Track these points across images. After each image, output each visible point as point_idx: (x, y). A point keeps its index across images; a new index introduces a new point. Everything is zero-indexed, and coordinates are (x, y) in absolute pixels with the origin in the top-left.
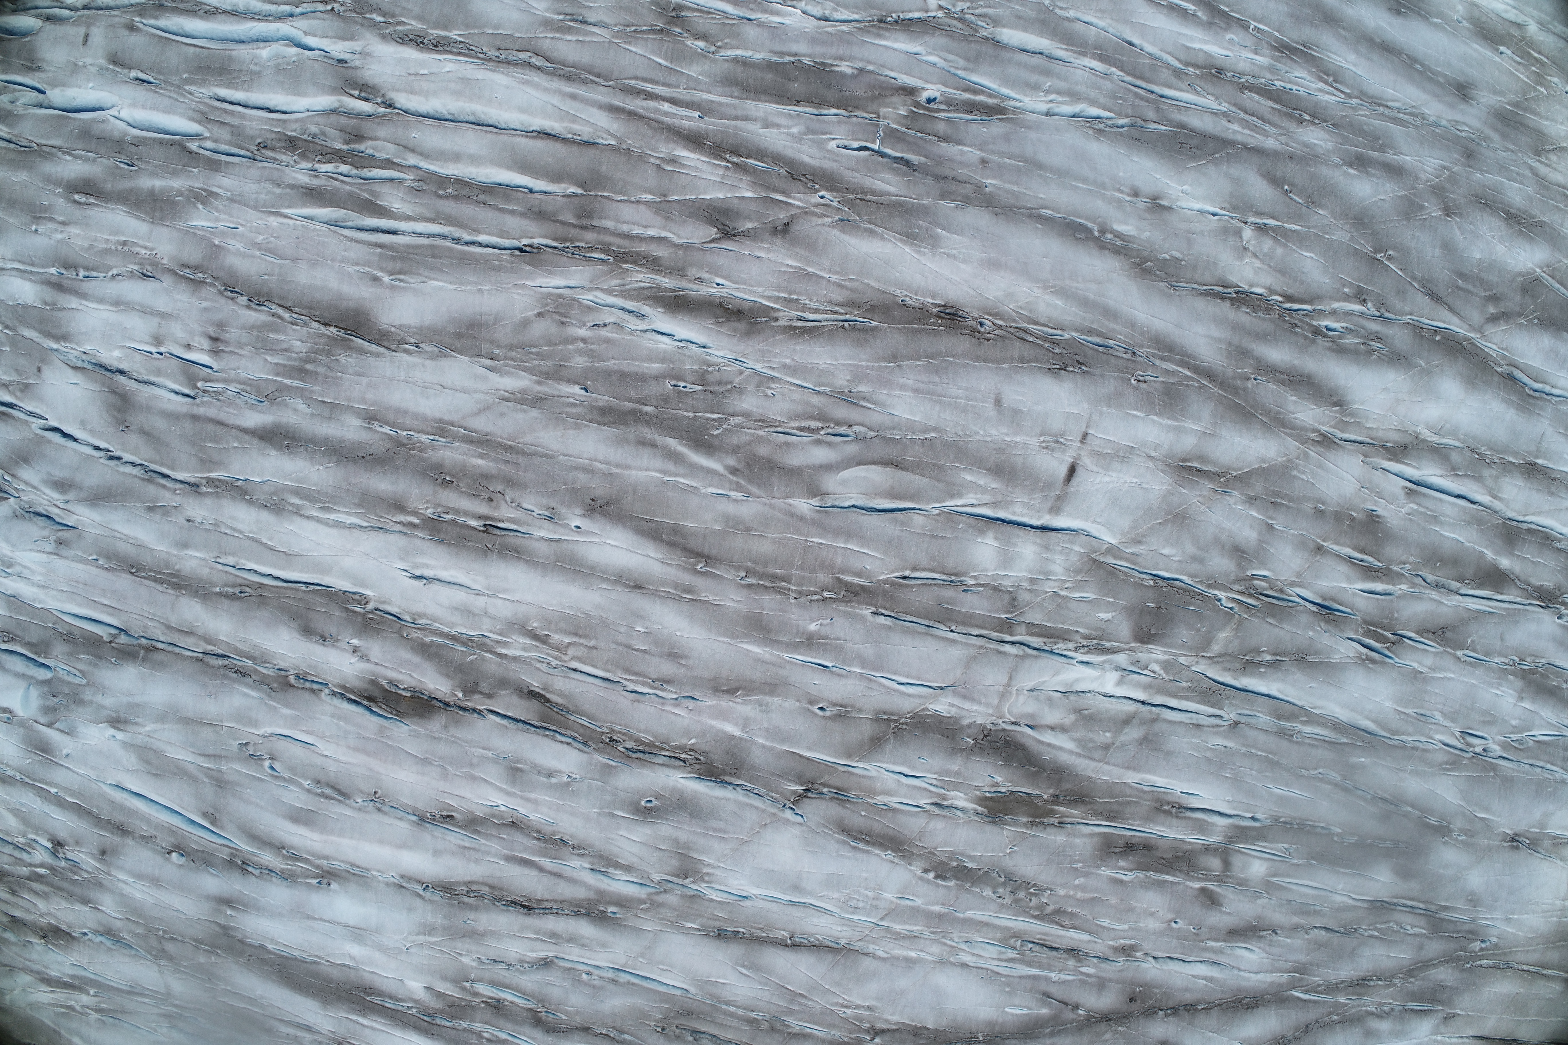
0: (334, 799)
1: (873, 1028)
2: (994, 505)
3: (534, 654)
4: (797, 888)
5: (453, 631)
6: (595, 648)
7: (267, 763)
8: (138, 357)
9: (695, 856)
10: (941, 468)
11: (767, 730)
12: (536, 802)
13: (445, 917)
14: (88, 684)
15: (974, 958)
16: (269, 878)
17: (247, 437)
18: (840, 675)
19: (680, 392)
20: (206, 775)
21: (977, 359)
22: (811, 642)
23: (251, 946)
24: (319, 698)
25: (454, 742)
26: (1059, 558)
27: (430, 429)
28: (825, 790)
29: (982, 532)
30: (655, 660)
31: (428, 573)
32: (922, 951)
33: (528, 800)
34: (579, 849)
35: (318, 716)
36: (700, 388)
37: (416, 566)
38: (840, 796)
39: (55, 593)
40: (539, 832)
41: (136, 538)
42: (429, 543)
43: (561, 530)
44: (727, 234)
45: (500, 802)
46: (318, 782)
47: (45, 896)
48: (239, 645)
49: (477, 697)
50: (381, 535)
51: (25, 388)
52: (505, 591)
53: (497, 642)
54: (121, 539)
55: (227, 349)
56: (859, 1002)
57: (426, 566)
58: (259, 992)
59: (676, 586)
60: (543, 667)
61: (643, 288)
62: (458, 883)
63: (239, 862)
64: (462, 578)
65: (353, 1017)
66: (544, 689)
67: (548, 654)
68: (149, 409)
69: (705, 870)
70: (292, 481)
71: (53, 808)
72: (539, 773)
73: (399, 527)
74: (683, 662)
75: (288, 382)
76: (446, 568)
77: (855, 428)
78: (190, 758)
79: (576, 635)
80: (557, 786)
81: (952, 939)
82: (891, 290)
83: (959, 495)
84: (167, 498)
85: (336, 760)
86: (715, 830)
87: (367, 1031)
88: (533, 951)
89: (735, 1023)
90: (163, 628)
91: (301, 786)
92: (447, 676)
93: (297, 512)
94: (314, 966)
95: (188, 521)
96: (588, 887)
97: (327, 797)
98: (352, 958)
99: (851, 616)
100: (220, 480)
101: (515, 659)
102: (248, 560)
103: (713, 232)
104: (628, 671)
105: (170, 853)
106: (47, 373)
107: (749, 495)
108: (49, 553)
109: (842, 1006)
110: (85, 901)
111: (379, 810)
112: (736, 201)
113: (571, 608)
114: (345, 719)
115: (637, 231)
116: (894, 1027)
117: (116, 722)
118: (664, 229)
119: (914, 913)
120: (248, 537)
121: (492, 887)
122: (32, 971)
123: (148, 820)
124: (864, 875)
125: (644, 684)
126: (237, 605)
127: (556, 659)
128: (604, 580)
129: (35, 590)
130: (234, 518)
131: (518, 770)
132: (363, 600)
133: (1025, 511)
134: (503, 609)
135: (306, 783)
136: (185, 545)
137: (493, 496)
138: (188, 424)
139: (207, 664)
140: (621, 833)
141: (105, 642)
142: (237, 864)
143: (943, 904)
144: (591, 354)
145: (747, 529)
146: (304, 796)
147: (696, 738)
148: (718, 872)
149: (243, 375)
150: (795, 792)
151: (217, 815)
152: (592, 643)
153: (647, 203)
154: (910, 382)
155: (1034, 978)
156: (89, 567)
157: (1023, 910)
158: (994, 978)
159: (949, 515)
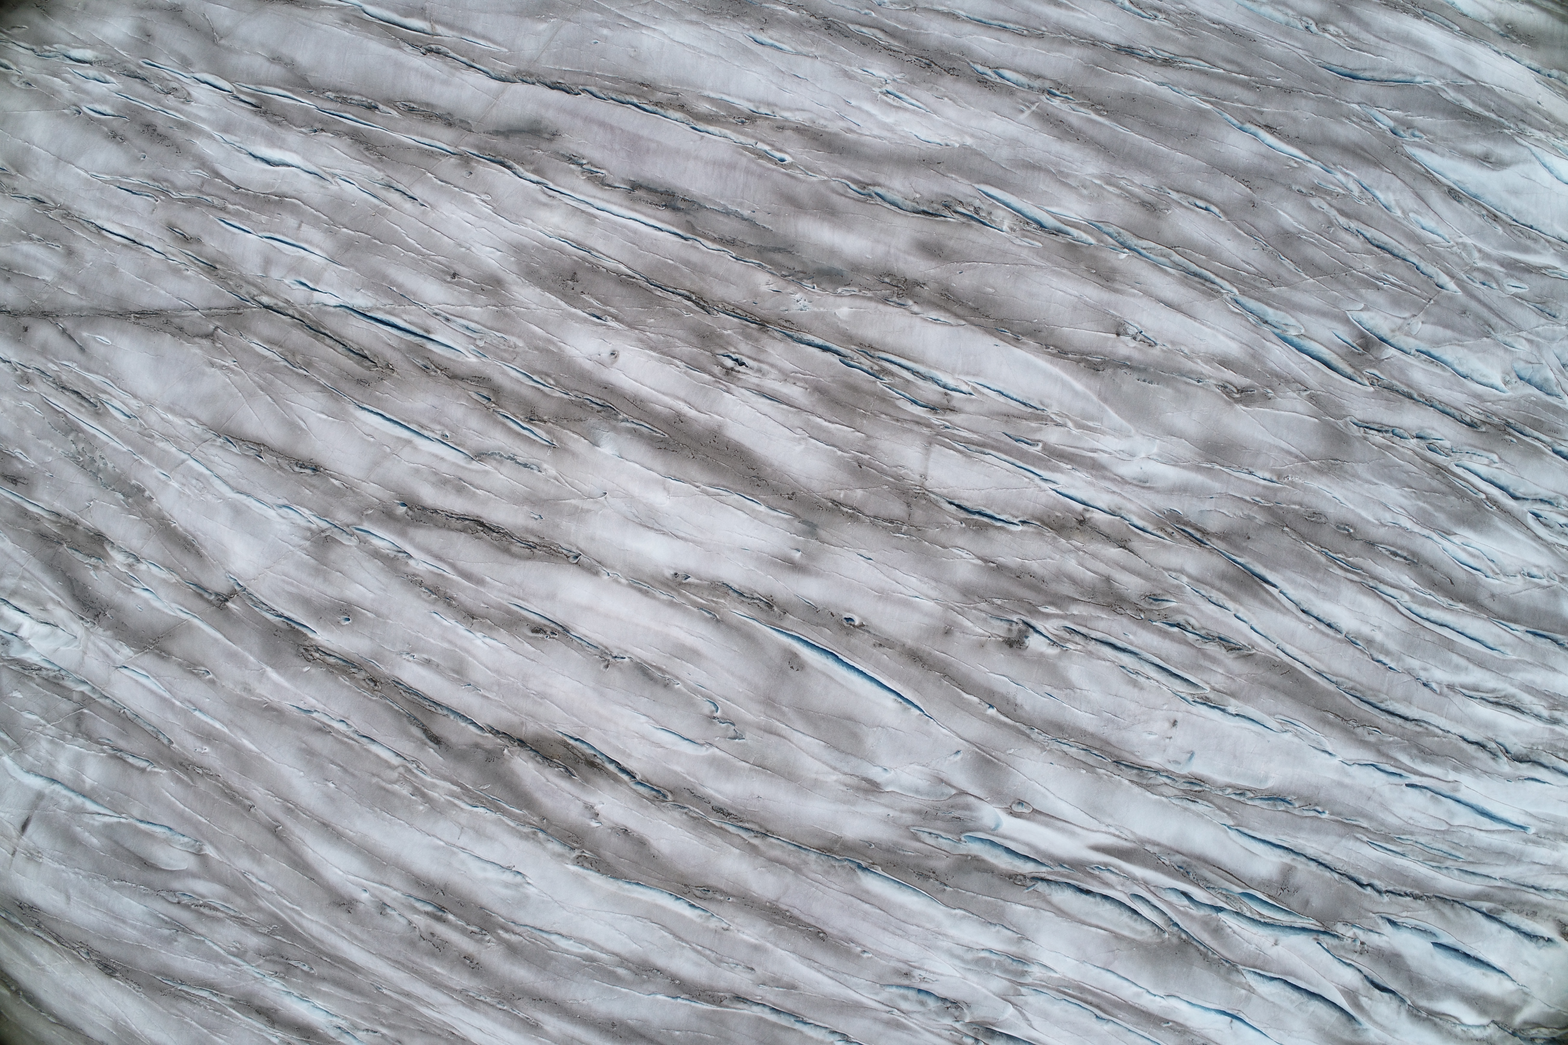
0: (651, 666)
1: (214, 342)
2: (82, 811)
3: (428, 779)
4: (237, 511)
5: (500, 816)
6: (373, 775)
7: (719, 714)
9: (312, 561)
10: (115, 853)
11: (246, 667)
12: (444, 639)
13: (558, 526)
14: (907, 828)
15: (127, 401)
16: (743, 589)
18: (190, 701)
19: (307, 964)
20: (783, 714)
21: (86, 932)
22: (208, 737)
23: (788, 511)
24: (643, 776)
25: (515, 709)
26: (43, 753)
27: (482, 1006)
28: (212, 597)
29: (93, 789)
30: (326, 753)
31: (508, 877)
32: (162, 419)
33: (450, 642)
34: (414, 582)
35: (646, 758)
36: (292, 962)
37: (517, 886)
38: (200, 590)
39: (928, 926)
40: (450, 605)
41: (810, 966)
42: (494, 909)
43: (377, 893)
45: (479, 642)
46: (666, 686)
47: (1061, 575)
48: (719, 841)
49: (488, 746)
50: (538, 924)
52: (437, 848)
53: (458, 798)
54: (828, 968)
56: (218, 372)
57: (507, 885)
58: (799, 448)
59: (297, 817)
60: (422, 766)
62: (541, 559)
63: (775, 609)
64: (475, 867)
65: (692, 413)
66: (426, 744)
67: (416, 776)
69: (308, 543)
70: (620, 992)
71: (1003, 690)
72: (438, 666)
73: (518, 929)
74: (304, 745)
76: (486, 880)
77: (176, 900)
78: (797, 736)
79: (387, 791)
80: (422, 651)
81: (141, 425)
82: (147, 999)
83: (107, 826)
84: (771, 995)
85: (635, 710)
86: (292, 584)
87: (682, 394)
88: (487, 472)
89: (323, 365)
90: (805, 870)
91: (685, 685)
92: (513, 772)
93: (623, 961)
94: (715, 482)
95: (752, 969)
96: (412, 542)
97: (659, 669)
98: (666, 489)
99: (184, 747)
100: (708, 1002)
101: (445, 778)
102: (692, 921)
104: (350, 747)
105: (862, 625)
107: (243, 874)
108: (919, 968)
110: (1000, 569)
111: (607, 648)
113: (383, 819)
114: (617, 750)
116: (197, 340)
117: (872, 788)
119: (161, 460)
120: (687, 942)
121: (507, 551)
122: (1113, 480)
123: (878, 665)
124: (189, 510)
125: (338, 732)
126: (712, 881)
127: (410, 771)
128: (351, 840)
129: (952, 931)
130: (697, 965)
131: (457, 672)
132: (580, 861)
133: (61, 800)
134: (445, 829)
135: (680, 687)
136: (756, 948)
137: (429, 937)
139: (761, 826)
140: (371, 595)
141: (881, 864)
142: (778, 607)
143: (140, 463)
144: (377, 1012)
145: (247, 847)
146: (683, 674)
147: (302, 672)
148: (296, 540)
150: (233, 602)
151: (786, 666)
152: (375, 780)
154: (129, 930)
155: (89, 370)
156: (874, 947)
157: (90, 440)
158: (117, 380)
159: (116, 808)
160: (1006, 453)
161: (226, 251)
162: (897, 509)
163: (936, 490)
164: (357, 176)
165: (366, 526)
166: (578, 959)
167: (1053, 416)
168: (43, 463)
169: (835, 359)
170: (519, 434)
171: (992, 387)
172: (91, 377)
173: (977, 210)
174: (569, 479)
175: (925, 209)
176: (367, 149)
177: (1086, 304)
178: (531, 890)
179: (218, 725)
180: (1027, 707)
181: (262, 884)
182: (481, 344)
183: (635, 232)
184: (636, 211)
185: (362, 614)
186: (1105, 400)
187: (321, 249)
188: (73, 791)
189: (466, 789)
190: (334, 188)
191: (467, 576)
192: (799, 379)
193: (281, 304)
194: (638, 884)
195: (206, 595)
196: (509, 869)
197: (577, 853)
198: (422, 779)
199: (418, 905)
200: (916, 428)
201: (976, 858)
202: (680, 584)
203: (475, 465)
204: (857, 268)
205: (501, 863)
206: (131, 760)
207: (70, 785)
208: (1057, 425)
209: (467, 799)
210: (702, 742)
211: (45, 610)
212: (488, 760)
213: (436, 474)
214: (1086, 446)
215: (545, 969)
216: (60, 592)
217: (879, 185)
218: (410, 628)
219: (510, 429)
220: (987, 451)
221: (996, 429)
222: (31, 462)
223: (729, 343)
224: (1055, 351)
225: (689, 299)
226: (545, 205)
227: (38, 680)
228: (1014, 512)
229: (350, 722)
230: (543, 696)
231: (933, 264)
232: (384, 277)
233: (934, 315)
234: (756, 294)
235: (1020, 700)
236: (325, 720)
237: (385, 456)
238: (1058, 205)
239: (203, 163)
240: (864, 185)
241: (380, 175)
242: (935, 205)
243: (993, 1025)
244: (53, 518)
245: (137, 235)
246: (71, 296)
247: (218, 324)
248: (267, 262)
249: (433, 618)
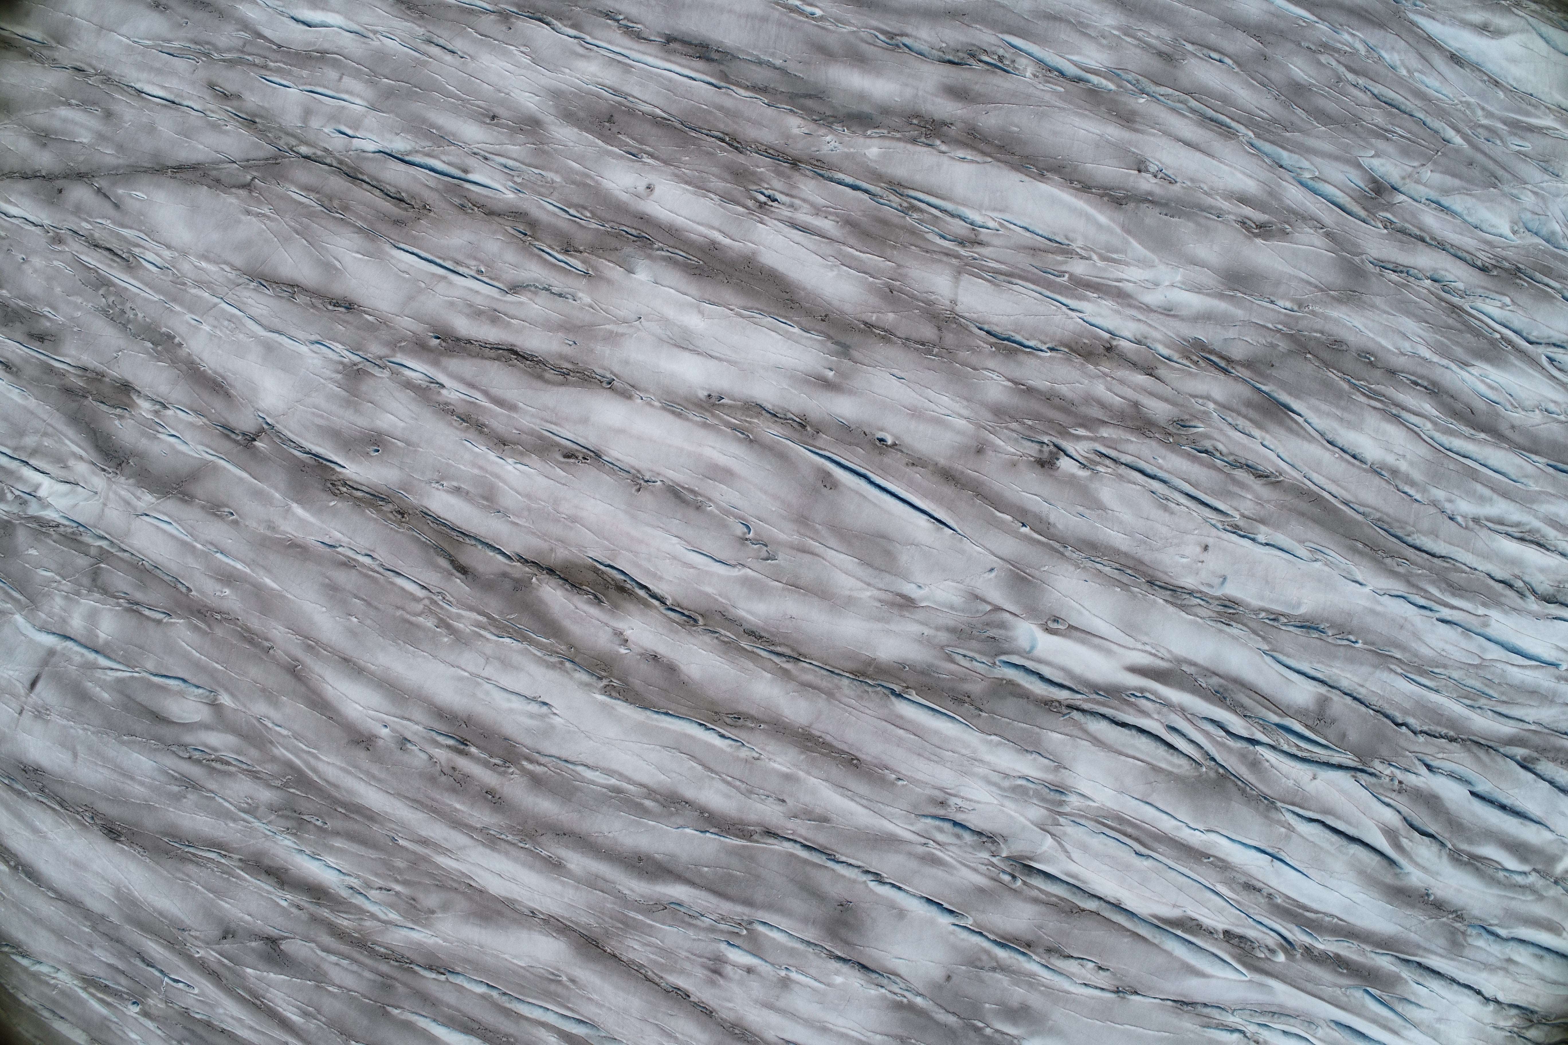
0: (683, 488)
1: (250, 191)
2: (94, 666)
3: (454, 610)
4: (269, 348)
5: (525, 645)
6: (398, 608)
7: (751, 535)
8: (813, 972)
9: (344, 393)
10: (126, 708)
11: (271, 504)
12: (474, 465)
13: (592, 351)
14: (942, 648)
15: (161, 253)
16: (776, 409)
17: (687, 875)
18: (211, 544)
19: (322, 818)
20: (817, 532)
21: (93, 793)
22: (228, 578)
23: (820, 332)
24: (674, 599)
25: (545, 535)
26: (57, 610)
27: (503, 844)
28: (240, 437)
29: (107, 643)
30: (349, 587)
31: (534, 708)
32: (196, 266)
33: (481, 468)
34: (446, 410)
35: (676, 581)
36: (306, 818)
37: (542, 716)
38: (228, 431)
39: (964, 751)
40: (481, 432)
41: (844, 795)
42: (519, 739)
43: (398, 727)
44: (272, 941)
45: (510, 468)
46: (698, 508)
47: (1090, 399)
48: (751, 665)
49: (517, 575)
50: (564, 755)
51: (974, 962)
52: (461, 679)
53: (484, 628)
54: (862, 797)
55: (705, 960)
56: (255, 220)
57: (532, 716)
58: (831, 274)
59: (317, 655)
60: (449, 597)
61: (345, 912)
62: (574, 385)
63: (809, 428)
64: (499, 698)
65: (727, 241)
66: (452, 574)
67: (442, 608)
68: (805, 920)
69: (339, 376)
70: (647, 824)
71: (1035, 509)
72: (467, 493)
73: (543, 760)
74: (327, 581)
75: (640, 917)
76: (511, 710)
77: (187, 755)
78: (830, 554)
79: (411, 623)
80: (452, 478)
81: (174, 274)
82: (152, 864)
83: (119, 681)
84: (802, 827)
85: (667, 531)
86: (322, 417)
87: (716, 224)
88: (521, 303)
89: (360, 208)
90: (838, 695)
91: (718, 506)
92: (541, 601)
93: (651, 792)
94: (749, 305)
95: (783, 801)
96: (445, 371)
97: (692, 491)
98: (701, 312)
99: (202, 593)
100: (738, 837)
101: (471, 609)
102: (722, 751)
103: (284, 946)
104: (375, 581)
105: (894, 445)
106: (937, 973)
107: (259, 720)
108: (955, 796)
109: (269, 217)
110: (1030, 391)
111: (639, 471)
112: (260, 967)
113: (407, 652)
114: (648, 573)
115: (345, 963)
116: (233, 190)
117: (906, 603)
118: (322, 958)
119: (193, 306)
120: (716, 773)
121: (540, 378)
122: (1139, 308)
123: (911, 485)
124: (220, 352)
125: (363, 565)
126: (743, 707)
127: (436, 602)
128: (372, 673)
129: (988, 758)
130: (727, 796)
131: (486, 499)
132: (608, 690)
133: (73, 656)
134: (470, 660)
135: (712, 508)
136: (788, 777)
137: (450, 772)
138: (759, 896)
139: (793, 650)
140: (402, 424)
141: (915, 689)
142: (812, 426)
143: (172, 311)
144: (391, 867)
145: (264, 690)
146: (716, 496)
147: (328, 507)
148: (328, 373)
149: (691, 933)
150: (261, 441)
151: (819, 484)
152: (399, 613)
153: (334, 985)
154: (137, 787)
155: (123, 226)
156: (909, 774)
157: (121, 293)
158: (151, 232)
159: (129, 664)
160: (1034, 283)
161: (266, 105)
162: (928, 332)
163: (966, 315)
164: (398, 32)
165: (399, 358)
166: (604, 790)
167: (1078, 250)
168: (72, 319)
169: (866, 197)
170: (554, 265)
171: (1018, 223)
172: (125, 232)
173: (1001, 58)
174: (603, 306)
175: (951, 58)
176: (409, 8)
177: (1107, 141)
178: (557, 720)
179: (239, 566)
180: (1060, 526)
181: (278, 729)
182: (519, 180)
183: (670, 80)
184: (671, 61)
185: (393, 443)
186: (1129, 232)
187: (361, 97)
188: (86, 647)
189: (493, 619)
190: (376, 43)
191: (499, 402)
192: (830, 213)
193: (319, 153)
194: (667, 714)
195: (233, 436)
196: (534, 700)
197: (605, 682)
198: (447, 610)
199: (440, 739)
200: (945, 259)
201: (1010, 682)
202: (714, 405)
203: (509, 298)
204: (886, 111)
205: (527, 694)
206: (147, 612)
207: (83, 641)
208: (1082, 258)
209: (493, 629)
210: (734, 563)
211: (66, 467)
212: (516, 589)
213: (470, 306)
214: (1111, 276)
215: (570, 801)
216: (82, 444)
217: (907, 35)
218: (441, 456)
219: (546, 260)
220: (1014, 280)
221: (1023, 261)
222: (60, 319)
223: (762, 180)
224: (1079, 186)
225: (723, 141)
226: (582, 56)
227: (55, 536)
228: (1043, 338)
229: (375, 555)
230: (573, 519)
231: (960, 105)
232: (424, 121)
233: (961, 153)
234: (788, 136)
235: (1052, 519)
236: (351, 554)
237: (420, 291)
238: (1079, 54)
239: (245, 25)
240: (892, 36)
241: (421, 31)
242: (960, 54)
243: (1031, 859)
244: (79, 372)
245: (177, 96)
246: (108, 155)
247: (255, 174)
248: (308, 113)
249: (464, 445)
